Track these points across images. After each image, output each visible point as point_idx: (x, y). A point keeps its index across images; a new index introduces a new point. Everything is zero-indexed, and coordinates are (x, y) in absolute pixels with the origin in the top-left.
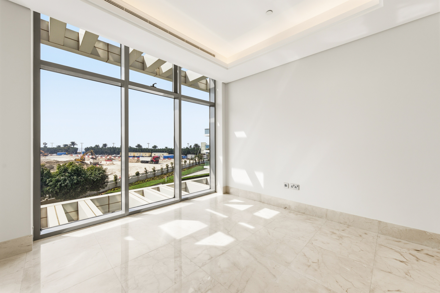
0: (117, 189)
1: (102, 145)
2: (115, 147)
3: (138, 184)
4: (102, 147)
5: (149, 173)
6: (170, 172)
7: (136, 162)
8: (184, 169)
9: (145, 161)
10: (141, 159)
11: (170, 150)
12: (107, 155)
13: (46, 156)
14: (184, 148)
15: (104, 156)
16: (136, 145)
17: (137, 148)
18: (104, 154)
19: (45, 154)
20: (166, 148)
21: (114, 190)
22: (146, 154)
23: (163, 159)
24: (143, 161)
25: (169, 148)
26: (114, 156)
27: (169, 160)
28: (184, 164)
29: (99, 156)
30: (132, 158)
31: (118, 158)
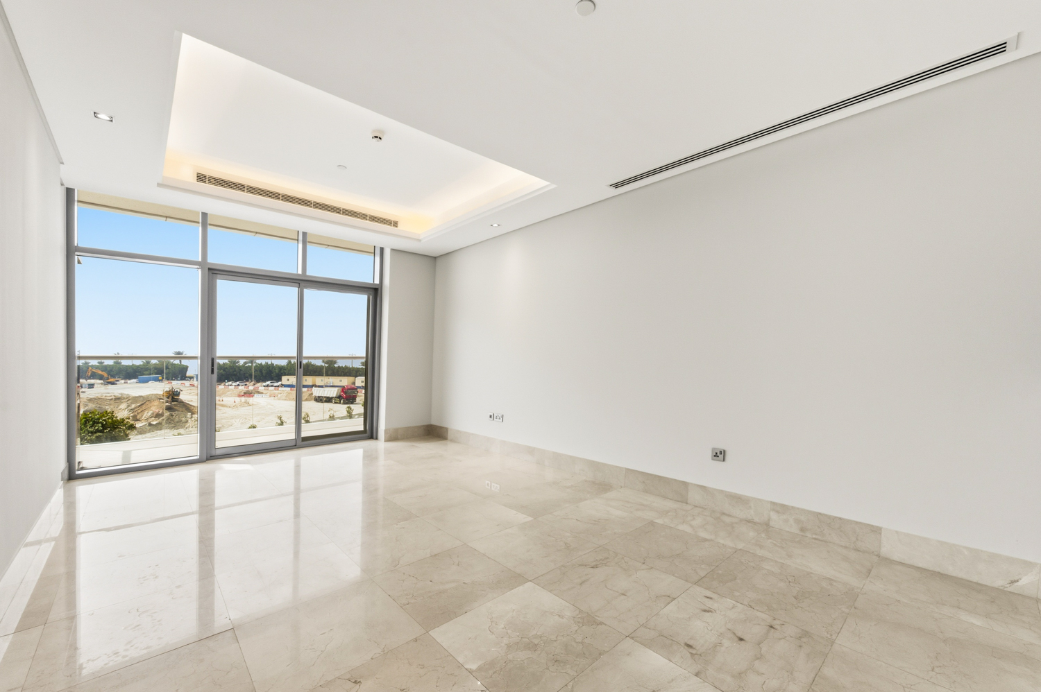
7: (306, 400)
9: (324, 397)
10: (317, 392)
12: (252, 383)
13: (113, 383)
19: (110, 380)
24: (320, 397)
31: (275, 390)
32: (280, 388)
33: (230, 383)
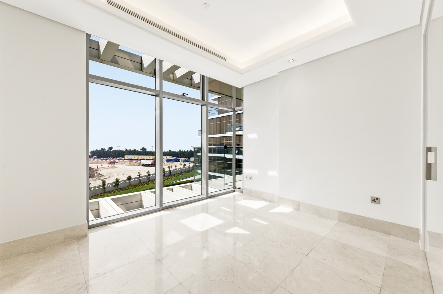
0: (104, 195)
1: (108, 148)
2: (120, 150)
3: (129, 189)
4: (108, 150)
5: (143, 177)
6: (167, 176)
7: (138, 165)
8: (183, 172)
9: (146, 164)
10: (143, 162)
11: (173, 153)
12: (111, 158)
14: (187, 151)
15: (109, 159)
16: (141, 148)
17: (141, 151)
18: (109, 157)
20: (170, 150)
21: (101, 195)
22: (149, 157)
23: (165, 162)
24: (144, 164)
25: (173, 151)
26: (119, 159)
27: (171, 163)
28: (183, 168)
29: (104, 159)
30: (135, 161)
31: (122, 161)
32: (124, 161)
33: (103, 158)
